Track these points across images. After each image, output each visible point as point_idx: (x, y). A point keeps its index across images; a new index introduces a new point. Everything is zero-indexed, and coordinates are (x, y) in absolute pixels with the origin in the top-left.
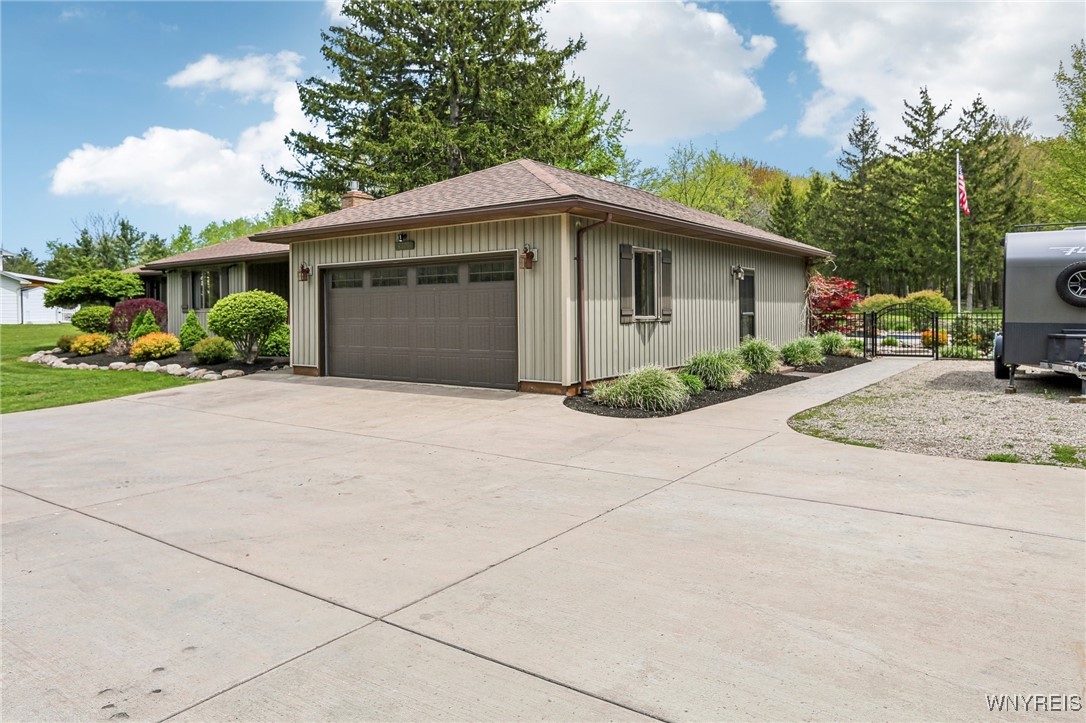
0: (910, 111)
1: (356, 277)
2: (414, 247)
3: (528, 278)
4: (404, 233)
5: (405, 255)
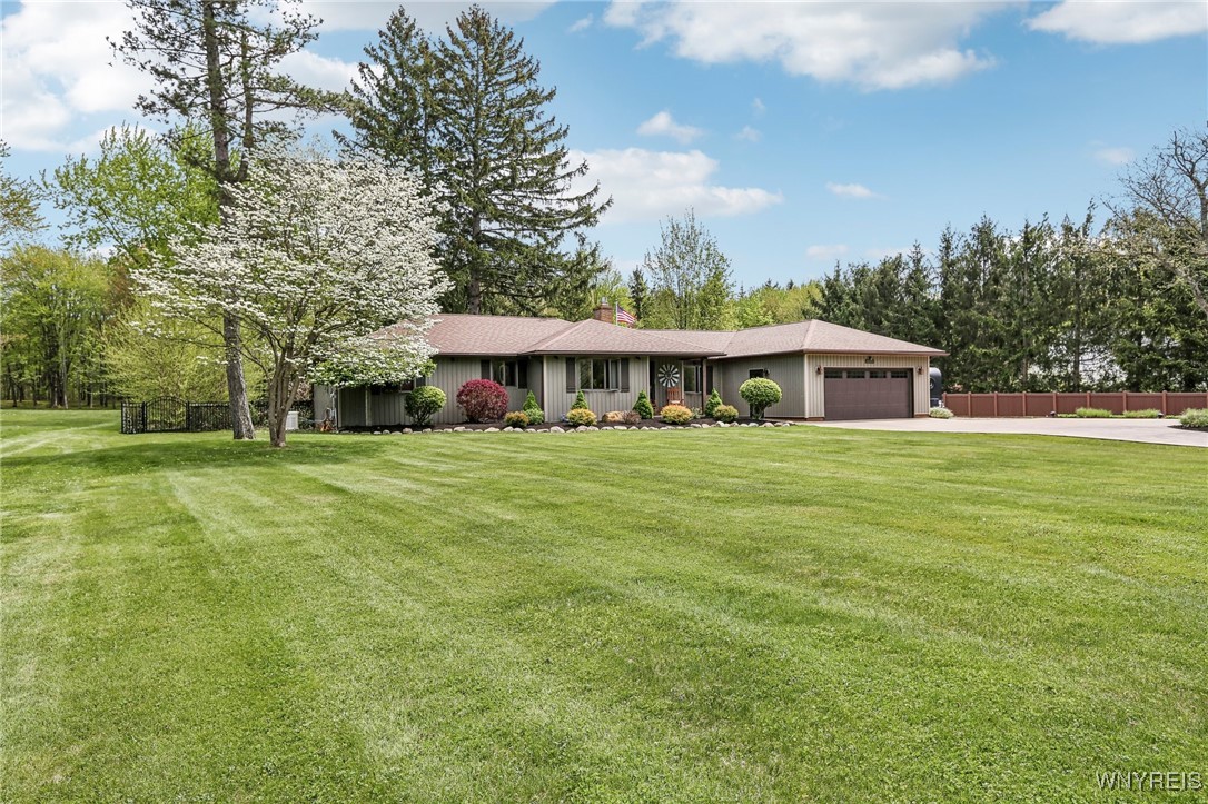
1: (838, 373)
2: (874, 362)
3: (919, 377)
4: (870, 356)
5: (869, 365)
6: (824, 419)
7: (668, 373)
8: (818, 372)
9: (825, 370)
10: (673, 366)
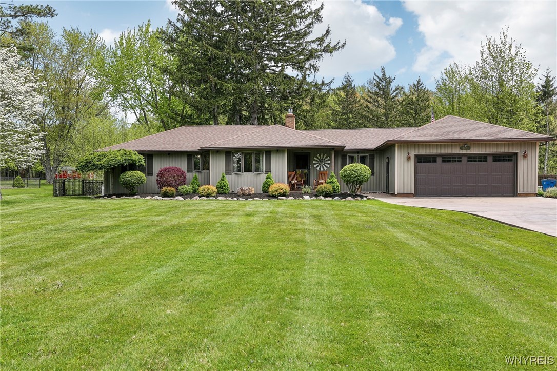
0: (376, 78)
1: (432, 159)
2: (470, 149)
3: (522, 161)
4: (465, 144)
5: (465, 152)
6: (416, 195)
7: (321, 161)
8: (409, 158)
9: (416, 156)
10: (325, 155)
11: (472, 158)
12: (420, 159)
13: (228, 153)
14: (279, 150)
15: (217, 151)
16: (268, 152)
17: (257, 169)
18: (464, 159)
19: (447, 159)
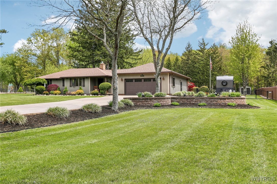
0: (200, 43)
1: (131, 80)
2: (144, 76)
3: (163, 81)
4: (142, 74)
5: (142, 77)
8: (122, 80)
9: (125, 79)
10: (109, 79)
11: (146, 80)
12: (127, 80)
13: (70, 79)
14: (87, 78)
15: (67, 78)
16: (84, 78)
17: (80, 85)
18: (143, 80)
19: (137, 80)
